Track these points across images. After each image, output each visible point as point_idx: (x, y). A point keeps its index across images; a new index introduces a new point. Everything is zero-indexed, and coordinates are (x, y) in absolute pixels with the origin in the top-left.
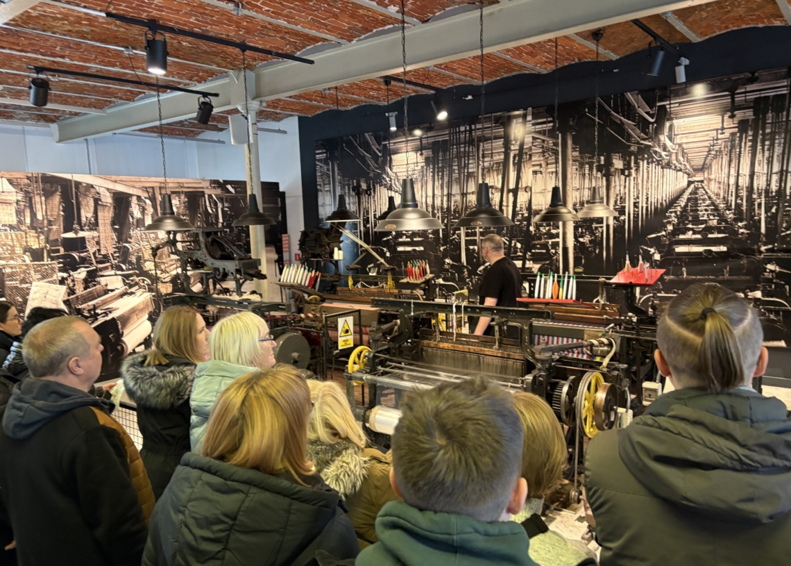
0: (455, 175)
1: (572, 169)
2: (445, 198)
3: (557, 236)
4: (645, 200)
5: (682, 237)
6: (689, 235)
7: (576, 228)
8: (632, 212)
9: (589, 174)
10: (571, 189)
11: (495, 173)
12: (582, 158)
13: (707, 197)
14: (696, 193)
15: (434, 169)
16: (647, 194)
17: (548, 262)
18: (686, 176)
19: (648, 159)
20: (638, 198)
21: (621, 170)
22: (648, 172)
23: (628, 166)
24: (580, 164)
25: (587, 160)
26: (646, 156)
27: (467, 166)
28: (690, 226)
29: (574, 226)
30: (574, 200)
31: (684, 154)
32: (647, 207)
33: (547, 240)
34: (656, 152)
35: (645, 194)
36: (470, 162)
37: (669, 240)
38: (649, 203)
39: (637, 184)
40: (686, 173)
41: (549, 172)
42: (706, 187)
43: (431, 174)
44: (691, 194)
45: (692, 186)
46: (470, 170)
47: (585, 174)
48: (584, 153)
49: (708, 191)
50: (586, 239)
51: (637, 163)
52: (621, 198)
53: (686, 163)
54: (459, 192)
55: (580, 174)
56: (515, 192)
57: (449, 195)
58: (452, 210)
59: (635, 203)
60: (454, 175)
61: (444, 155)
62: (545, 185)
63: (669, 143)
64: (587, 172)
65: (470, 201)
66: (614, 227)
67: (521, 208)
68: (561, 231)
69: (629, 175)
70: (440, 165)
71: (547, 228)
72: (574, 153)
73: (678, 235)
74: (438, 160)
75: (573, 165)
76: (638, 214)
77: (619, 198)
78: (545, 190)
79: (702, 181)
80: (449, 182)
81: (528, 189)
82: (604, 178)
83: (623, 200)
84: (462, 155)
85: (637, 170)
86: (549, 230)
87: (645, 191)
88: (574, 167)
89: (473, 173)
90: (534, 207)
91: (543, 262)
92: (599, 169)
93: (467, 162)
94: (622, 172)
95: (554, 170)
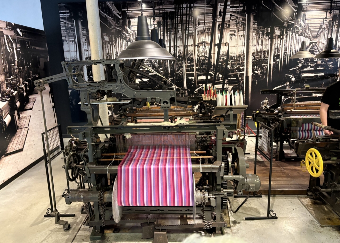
0: (180, 34)
1: (252, 34)
2: (172, 48)
3: (243, 70)
4: (289, 51)
5: (305, 69)
6: (309, 68)
7: (253, 66)
8: (283, 57)
9: (262, 37)
10: (252, 45)
11: (207, 34)
12: (258, 28)
13: (317, 51)
14: (313, 48)
15: (164, 29)
16: (291, 48)
17: (237, 84)
18: (309, 40)
19: (292, 30)
20: (286, 50)
21: (279, 35)
22: (292, 38)
23: (282, 34)
24: (257, 31)
25: (261, 30)
26: (291, 29)
27: (187, 29)
28: (309, 64)
29: (252, 65)
30: (253, 51)
31: (309, 29)
32: (290, 55)
33: (237, 73)
34: (296, 27)
35: (290, 48)
36: (190, 26)
37: (300, 71)
38: (291, 53)
39: (286, 43)
40: (309, 38)
41: (240, 35)
42: (317, 46)
43: (162, 33)
44: (311, 49)
45: (312, 45)
46: (190, 32)
47: (259, 37)
48: (260, 26)
49: (318, 47)
50: (258, 72)
51: (287, 32)
52: (278, 50)
53: (309, 33)
54: (182, 45)
55: (257, 37)
56: (219, 45)
57: (175, 47)
58: (177, 55)
59: (284, 53)
60: (178, 34)
61: (171, 21)
62: (237, 42)
63: (303, 24)
64: (261, 36)
65: (190, 50)
66: (273, 65)
67: (222, 55)
68: (245, 67)
69: (283, 38)
70: (169, 27)
71: (237, 66)
72: (254, 25)
73: (304, 68)
74: (167, 24)
75: (253, 32)
76: (286, 59)
77: (276, 50)
78: (237, 45)
79: (316, 43)
80: (175, 38)
81: (227, 44)
82: (270, 40)
83: (278, 51)
84: (184, 22)
85: (287, 36)
86: (239, 67)
87: (290, 47)
88: (253, 33)
89: (192, 33)
90: (230, 54)
91: (235, 85)
92: (267, 35)
93: (187, 26)
94: (279, 37)
95: (243, 34)
